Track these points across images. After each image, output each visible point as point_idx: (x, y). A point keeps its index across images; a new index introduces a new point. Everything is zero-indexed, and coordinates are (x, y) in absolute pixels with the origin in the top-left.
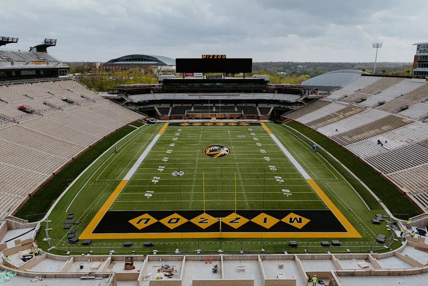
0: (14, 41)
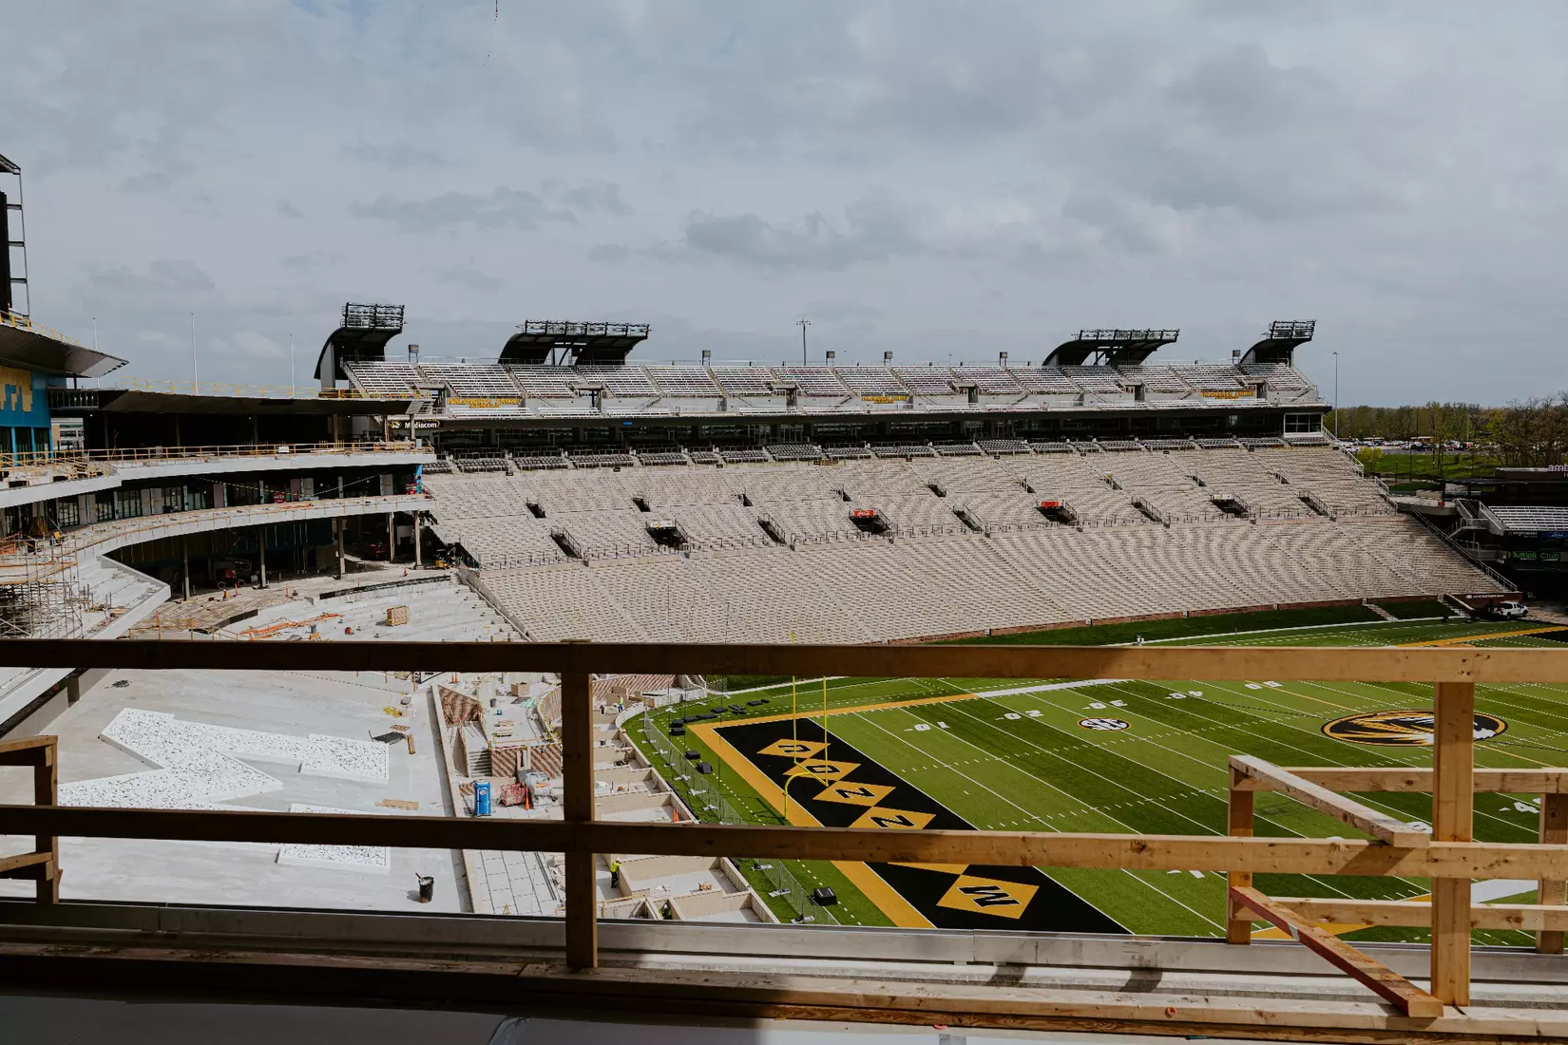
0: (1168, 338)
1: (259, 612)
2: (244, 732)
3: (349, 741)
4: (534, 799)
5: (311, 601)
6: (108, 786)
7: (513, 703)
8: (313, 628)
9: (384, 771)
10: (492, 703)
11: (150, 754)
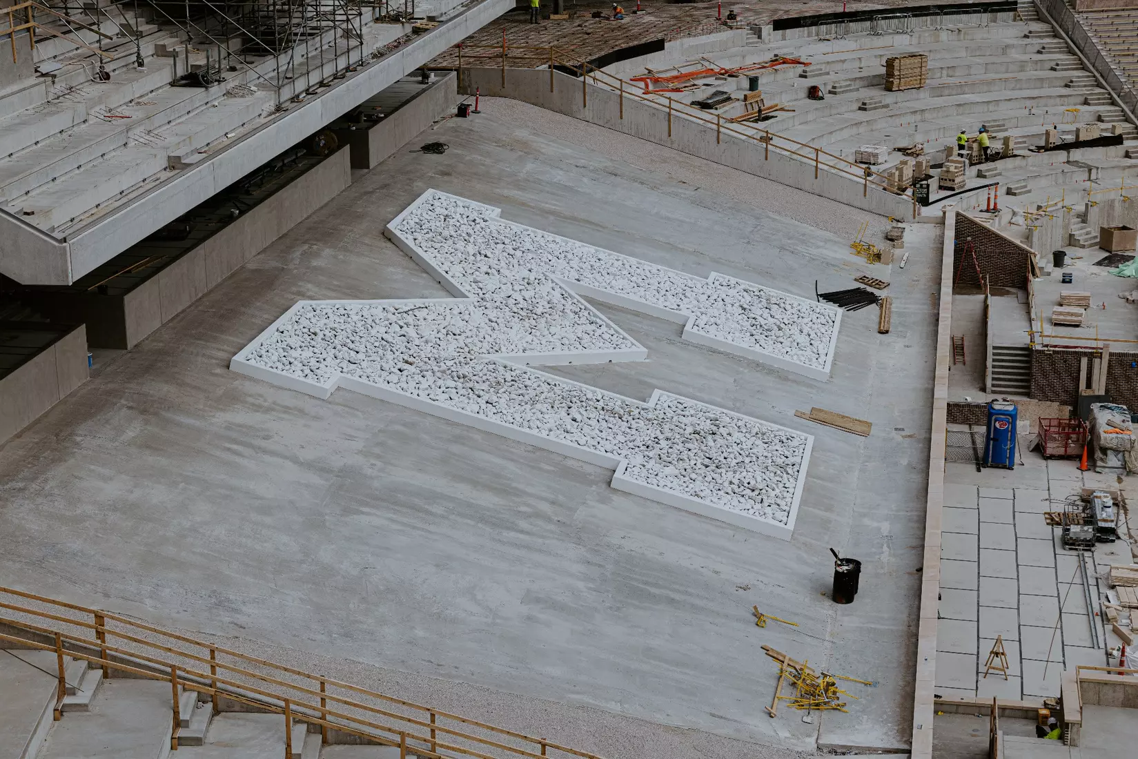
1: (666, 45)
2: (603, 254)
3: (774, 293)
4: (1098, 454)
5: (758, 32)
6: (382, 315)
7: (1099, 263)
8: (754, 83)
9: (823, 358)
10: (1059, 259)
11: (455, 275)
